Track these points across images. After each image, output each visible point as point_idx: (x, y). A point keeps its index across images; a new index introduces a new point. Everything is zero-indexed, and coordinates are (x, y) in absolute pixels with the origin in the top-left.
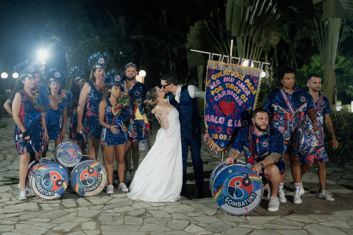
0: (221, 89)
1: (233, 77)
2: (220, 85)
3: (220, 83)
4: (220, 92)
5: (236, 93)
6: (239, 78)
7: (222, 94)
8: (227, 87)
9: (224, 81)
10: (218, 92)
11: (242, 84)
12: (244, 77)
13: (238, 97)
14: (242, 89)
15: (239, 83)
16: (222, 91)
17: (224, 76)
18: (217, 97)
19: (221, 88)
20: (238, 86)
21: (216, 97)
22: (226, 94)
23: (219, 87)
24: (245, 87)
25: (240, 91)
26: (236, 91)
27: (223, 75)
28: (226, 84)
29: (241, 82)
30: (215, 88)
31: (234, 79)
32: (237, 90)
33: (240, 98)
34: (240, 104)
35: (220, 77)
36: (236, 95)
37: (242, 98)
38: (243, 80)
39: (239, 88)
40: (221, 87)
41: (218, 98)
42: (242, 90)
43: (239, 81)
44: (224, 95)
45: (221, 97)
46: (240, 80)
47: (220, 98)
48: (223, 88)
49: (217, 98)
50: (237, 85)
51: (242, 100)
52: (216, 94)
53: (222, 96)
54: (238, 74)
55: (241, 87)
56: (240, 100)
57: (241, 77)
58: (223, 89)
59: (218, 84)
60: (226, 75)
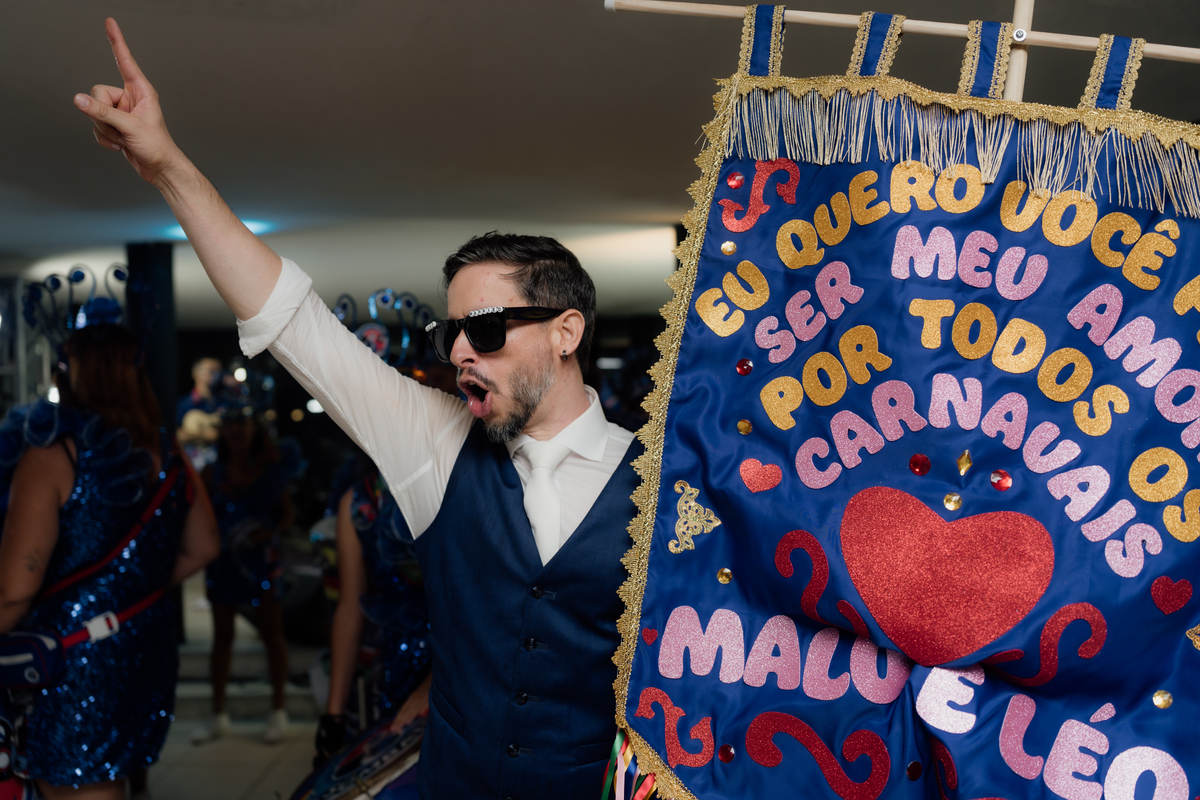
0: (865, 357)
1: (1034, 239)
2: (854, 315)
3: (855, 294)
4: (858, 399)
5: (1069, 430)
6: (1111, 259)
7: (870, 419)
8: (931, 338)
9: (900, 270)
10: (837, 392)
11: (1143, 326)
12: (1171, 250)
13: (1099, 479)
14: (1146, 380)
15: (1101, 309)
16: (878, 377)
17: (895, 221)
18: (819, 446)
19: (861, 351)
20: (1095, 353)
21: (817, 446)
22: (916, 423)
23: (847, 342)
24: (1178, 366)
25: (1123, 405)
26: (1070, 405)
27: (883, 209)
28: (917, 307)
29: (1134, 301)
30: (803, 351)
31: (1039, 266)
32: (1087, 396)
33: (1119, 489)
34: (1125, 563)
35: (856, 229)
36: (1070, 450)
37: (1149, 493)
38: (1150, 283)
39: (1108, 371)
40: (865, 334)
41: (834, 456)
42: (1142, 398)
43: (1108, 294)
44: (894, 433)
45: (863, 452)
46: (1115, 277)
47: (851, 459)
48: (882, 349)
49: (821, 464)
50: (1078, 338)
51: (1149, 513)
52: (814, 419)
53: (874, 444)
54: (1088, 213)
55: (1130, 365)
56: (1124, 510)
57: (1126, 250)
58: (884, 363)
59: (836, 311)
60: (926, 204)
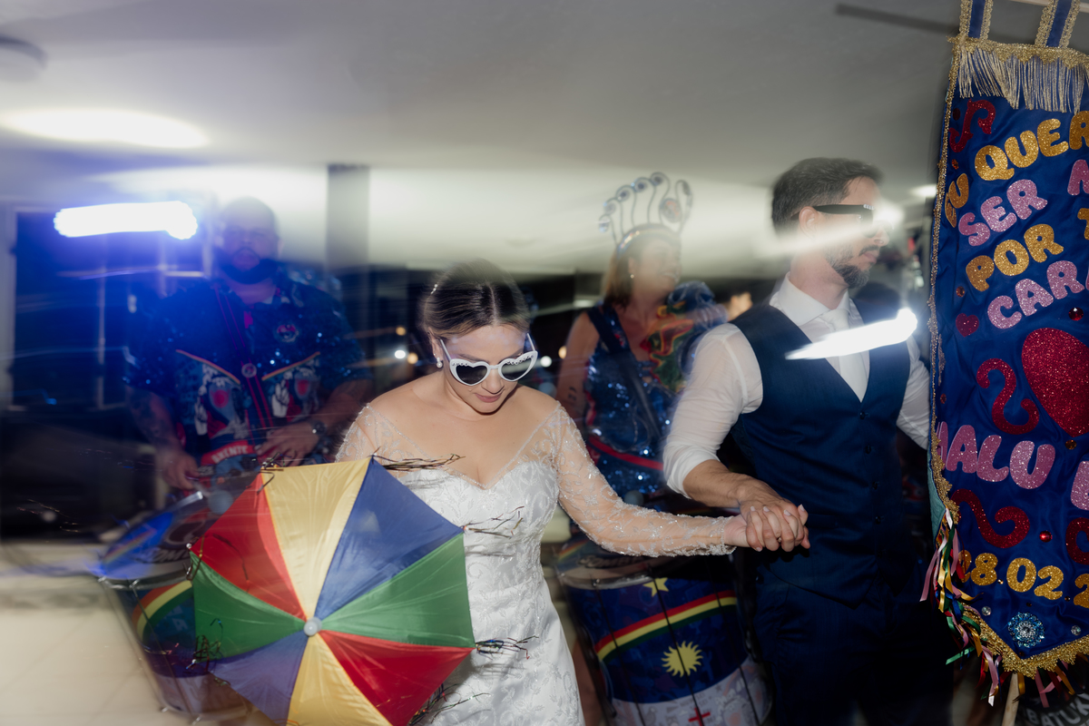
0: (1043, 245)
2: (1036, 217)
3: (1040, 204)
4: (1037, 272)
7: (1046, 285)
9: (1072, 190)
10: (1021, 267)
16: (1052, 259)
17: (1071, 156)
19: (1041, 240)
21: (1004, 301)
22: (1077, 288)
23: (1031, 235)
27: (1064, 147)
28: (1084, 214)
30: (996, 239)
35: (1042, 158)
40: (1044, 230)
41: (1017, 308)
44: (1061, 294)
45: (1037, 305)
47: (1029, 310)
48: (1057, 240)
49: (1007, 313)
52: (1002, 284)
53: (1045, 299)
58: (1058, 250)
59: (1024, 214)
